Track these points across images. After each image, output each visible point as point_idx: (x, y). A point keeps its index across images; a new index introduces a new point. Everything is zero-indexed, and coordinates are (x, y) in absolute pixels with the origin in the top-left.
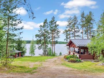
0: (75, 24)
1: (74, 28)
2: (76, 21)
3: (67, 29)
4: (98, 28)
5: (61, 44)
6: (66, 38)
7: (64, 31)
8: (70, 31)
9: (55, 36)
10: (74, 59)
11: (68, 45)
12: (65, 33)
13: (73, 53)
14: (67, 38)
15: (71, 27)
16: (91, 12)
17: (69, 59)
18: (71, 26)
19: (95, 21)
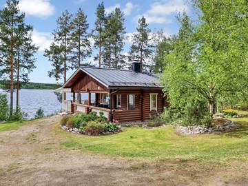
0: (80, 33)
1: (78, 44)
2: (83, 25)
3: (59, 45)
4: (132, 52)
5: (33, 88)
6: (55, 68)
7: (49, 50)
8: (65, 51)
9: (19, 61)
10: (99, 124)
11: (69, 85)
12: (51, 55)
13: (88, 108)
14: (58, 68)
15: (68, 39)
16: (119, 9)
17: (84, 125)
18: (67, 37)
19: (125, 33)
